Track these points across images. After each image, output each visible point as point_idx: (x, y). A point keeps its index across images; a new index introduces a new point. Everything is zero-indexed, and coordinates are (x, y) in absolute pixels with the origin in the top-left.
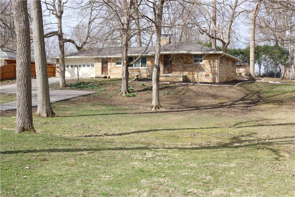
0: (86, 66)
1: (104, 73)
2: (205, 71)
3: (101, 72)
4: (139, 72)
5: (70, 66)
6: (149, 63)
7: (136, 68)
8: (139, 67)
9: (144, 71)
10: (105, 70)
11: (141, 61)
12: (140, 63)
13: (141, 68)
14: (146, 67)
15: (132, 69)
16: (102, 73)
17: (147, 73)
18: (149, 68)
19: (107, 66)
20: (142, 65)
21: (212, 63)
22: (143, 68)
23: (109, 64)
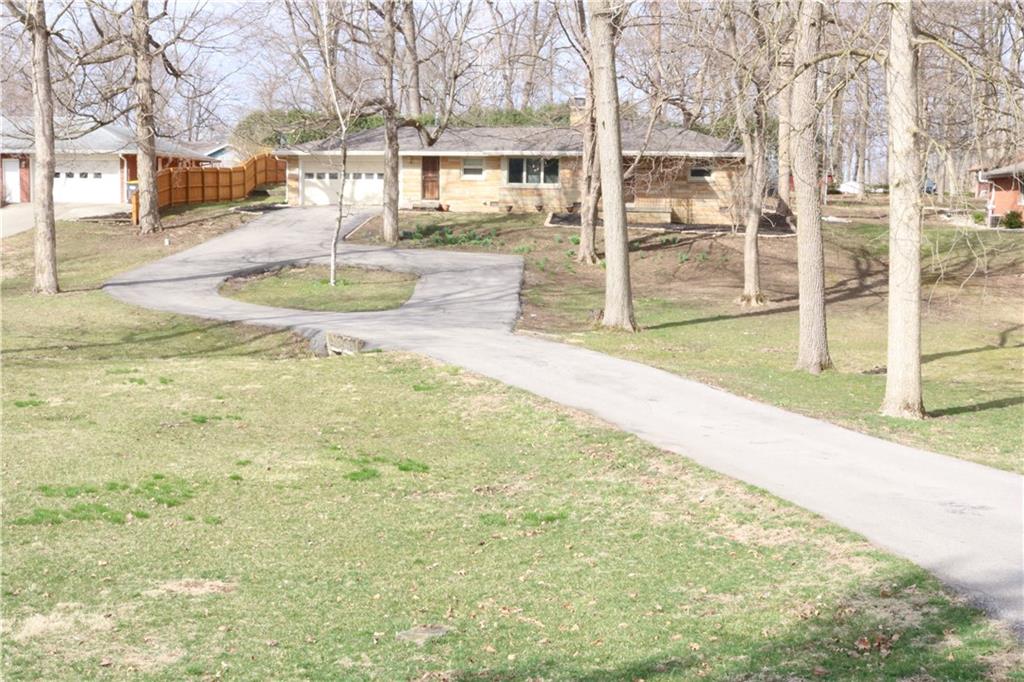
0: (376, 176)
1: (428, 195)
2: (718, 198)
3: (419, 194)
4: (540, 195)
5: (327, 176)
6: (564, 173)
7: (531, 185)
8: (539, 182)
9: (553, 193)
10: (430, 188)
11: (545, 169)
12: (542, 174)
13: (542, 185)
14: (556, 185)
15: (521, 189)
16: (424, 197)
17: (560, 199)
18: (566, 185)
19: (438, 177)
20: (548, 180)
21: (734, 178)
22: (550, 185)
23: (442, 172)
